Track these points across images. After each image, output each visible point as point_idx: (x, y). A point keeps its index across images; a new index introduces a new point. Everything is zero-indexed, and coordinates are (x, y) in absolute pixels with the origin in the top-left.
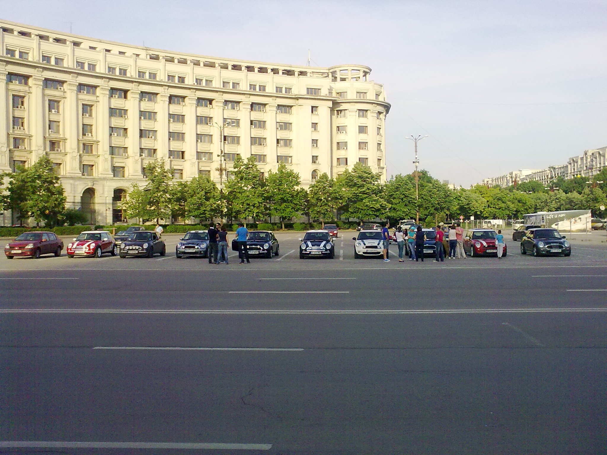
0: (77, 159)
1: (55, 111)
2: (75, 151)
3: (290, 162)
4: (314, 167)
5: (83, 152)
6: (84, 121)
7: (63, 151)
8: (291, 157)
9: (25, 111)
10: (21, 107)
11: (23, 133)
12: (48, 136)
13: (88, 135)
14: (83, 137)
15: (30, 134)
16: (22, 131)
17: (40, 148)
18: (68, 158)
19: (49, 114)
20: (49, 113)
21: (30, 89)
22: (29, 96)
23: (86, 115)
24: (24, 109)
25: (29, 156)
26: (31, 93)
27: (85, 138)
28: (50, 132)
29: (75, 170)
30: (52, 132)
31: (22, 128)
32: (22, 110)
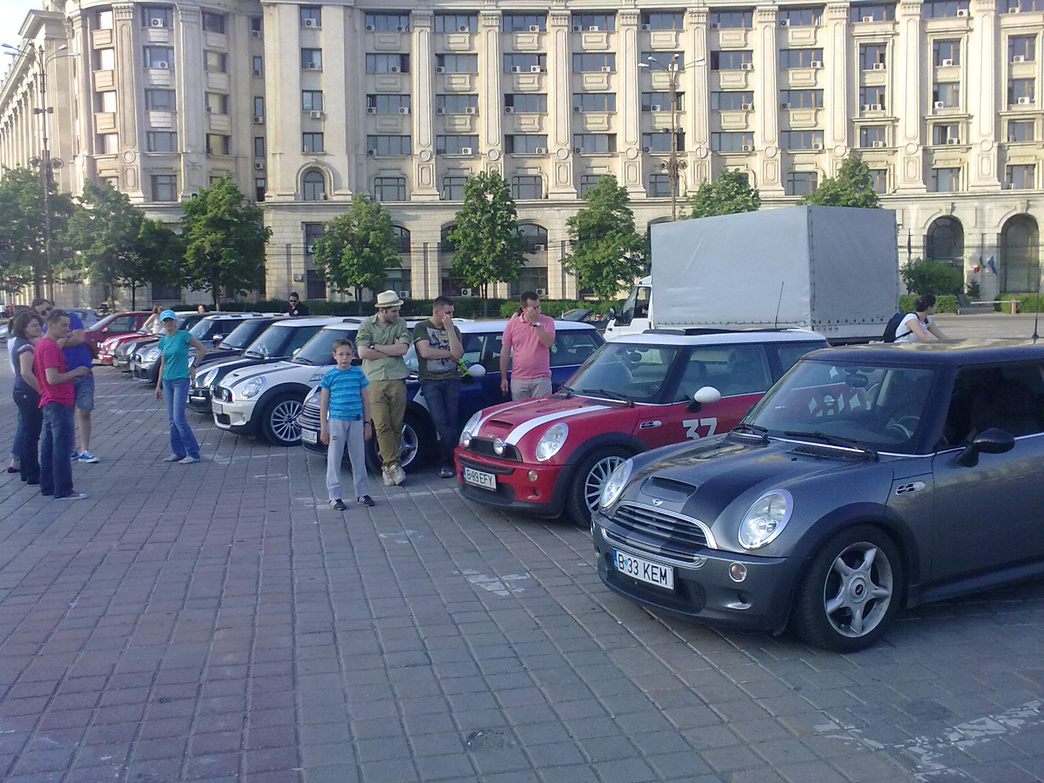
0: (992, 157)
1: (948, 63)
2: (988, 138)
5: (1009, 140)
6: (1014, 73)
7: (963, 142)
9: (886, 72)
10: (877, 67)
11: (882, 115)
12: (931, 114)
13: (1023, 101)
14: (1009, 109)
15: (894, 116)
16: (881, 113)
17: (912, 141)
18: (972, 157)
19: (935, 71)
20: (934, 69)
21: (896, 26)
22: (893, 41)
23: (1018, 59)
24: (885, 67)
25: (891, 159)
26: (898, 34)
27: (1014, 108)
28: (937, 107)
29: (988, 179)
30: (940, 105)
31: (879, 106)
32: (880, 72)
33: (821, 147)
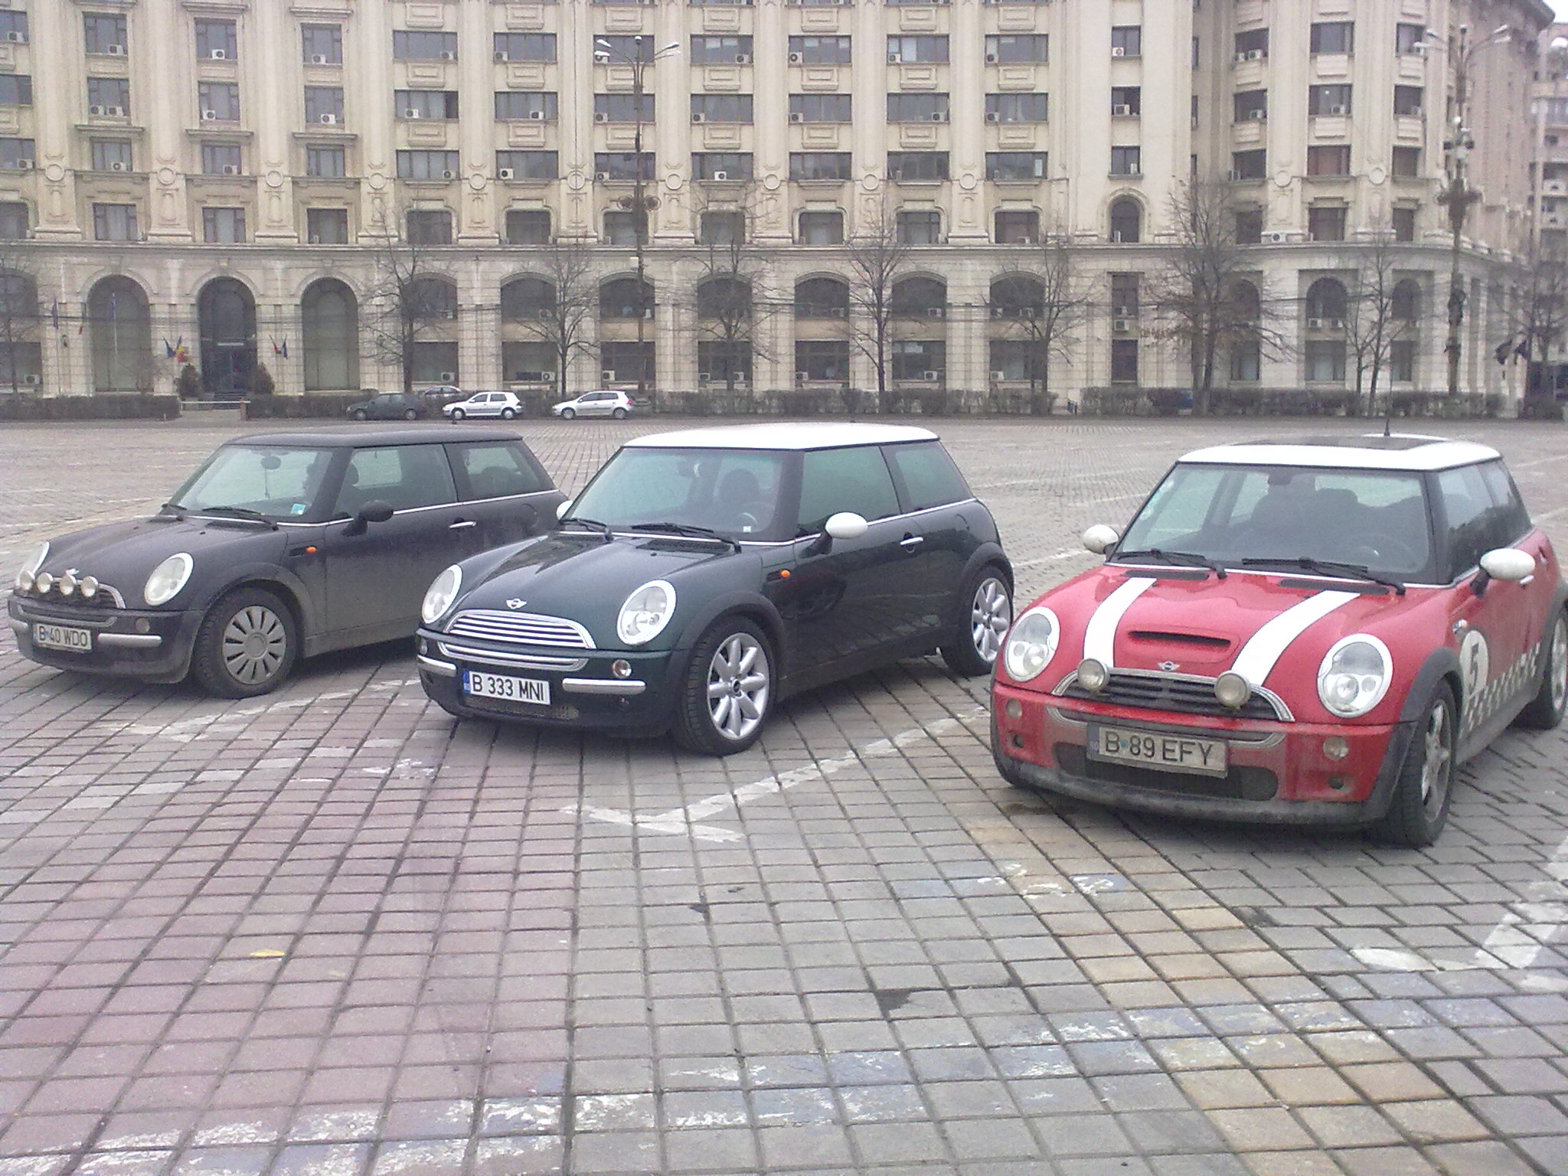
0: (283, 196)
1: (220, 55)
2: (281, 168)
3: (1039, 172)
4: (1119, 188)
5: (305, 173)
6: (313, 79)
7: (245, 173)
8: (1044, 155)
9: (127, 58)
10: (113, 50)
11: (125, 123)
12: (197, 128)
13: (327, 119)
14: (305, 128)
15: (144, 126)
16: (123, 120)
17: (169, 166)
18: (259, 195)
19: (199, 63)
22: (137, 13)
23: (318, 59)
24: (125, 51)
25: (140, 190)
27: (316, 128)
28: (205, 117)
29: (280, 228)
30: (210, 115)
31: (119, 110)
32: (118, 58)
33: (30, 166)
